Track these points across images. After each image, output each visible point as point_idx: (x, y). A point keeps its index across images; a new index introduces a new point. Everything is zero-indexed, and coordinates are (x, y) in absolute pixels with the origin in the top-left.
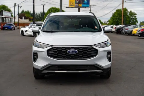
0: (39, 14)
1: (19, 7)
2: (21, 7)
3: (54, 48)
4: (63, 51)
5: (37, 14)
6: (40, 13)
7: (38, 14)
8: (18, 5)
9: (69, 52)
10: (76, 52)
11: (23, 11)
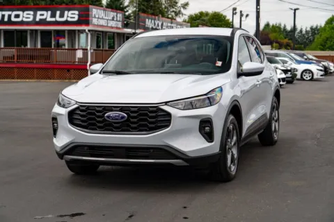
0: (306, 31)
1: (242, 15)
2: (247, 16)
3: (81, 108)
4: (98, 114)
5: (301, 31)
6: (308, 29)
7: (304, 32)
8: (241, 12)
9: (108, 117)
10: (123, 117)
11: (268, 25)
